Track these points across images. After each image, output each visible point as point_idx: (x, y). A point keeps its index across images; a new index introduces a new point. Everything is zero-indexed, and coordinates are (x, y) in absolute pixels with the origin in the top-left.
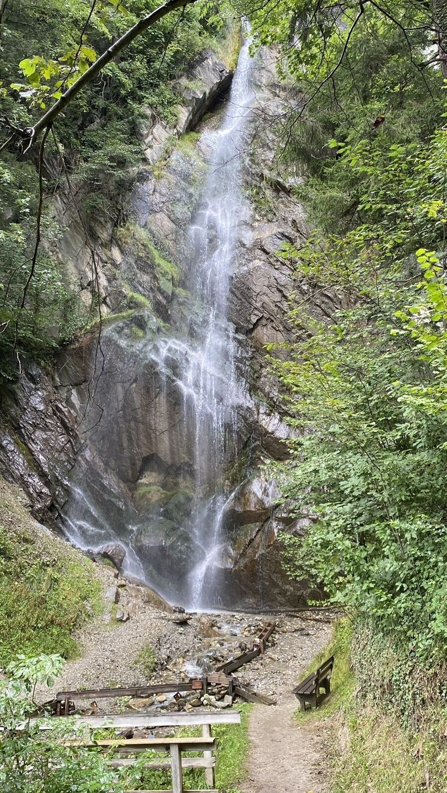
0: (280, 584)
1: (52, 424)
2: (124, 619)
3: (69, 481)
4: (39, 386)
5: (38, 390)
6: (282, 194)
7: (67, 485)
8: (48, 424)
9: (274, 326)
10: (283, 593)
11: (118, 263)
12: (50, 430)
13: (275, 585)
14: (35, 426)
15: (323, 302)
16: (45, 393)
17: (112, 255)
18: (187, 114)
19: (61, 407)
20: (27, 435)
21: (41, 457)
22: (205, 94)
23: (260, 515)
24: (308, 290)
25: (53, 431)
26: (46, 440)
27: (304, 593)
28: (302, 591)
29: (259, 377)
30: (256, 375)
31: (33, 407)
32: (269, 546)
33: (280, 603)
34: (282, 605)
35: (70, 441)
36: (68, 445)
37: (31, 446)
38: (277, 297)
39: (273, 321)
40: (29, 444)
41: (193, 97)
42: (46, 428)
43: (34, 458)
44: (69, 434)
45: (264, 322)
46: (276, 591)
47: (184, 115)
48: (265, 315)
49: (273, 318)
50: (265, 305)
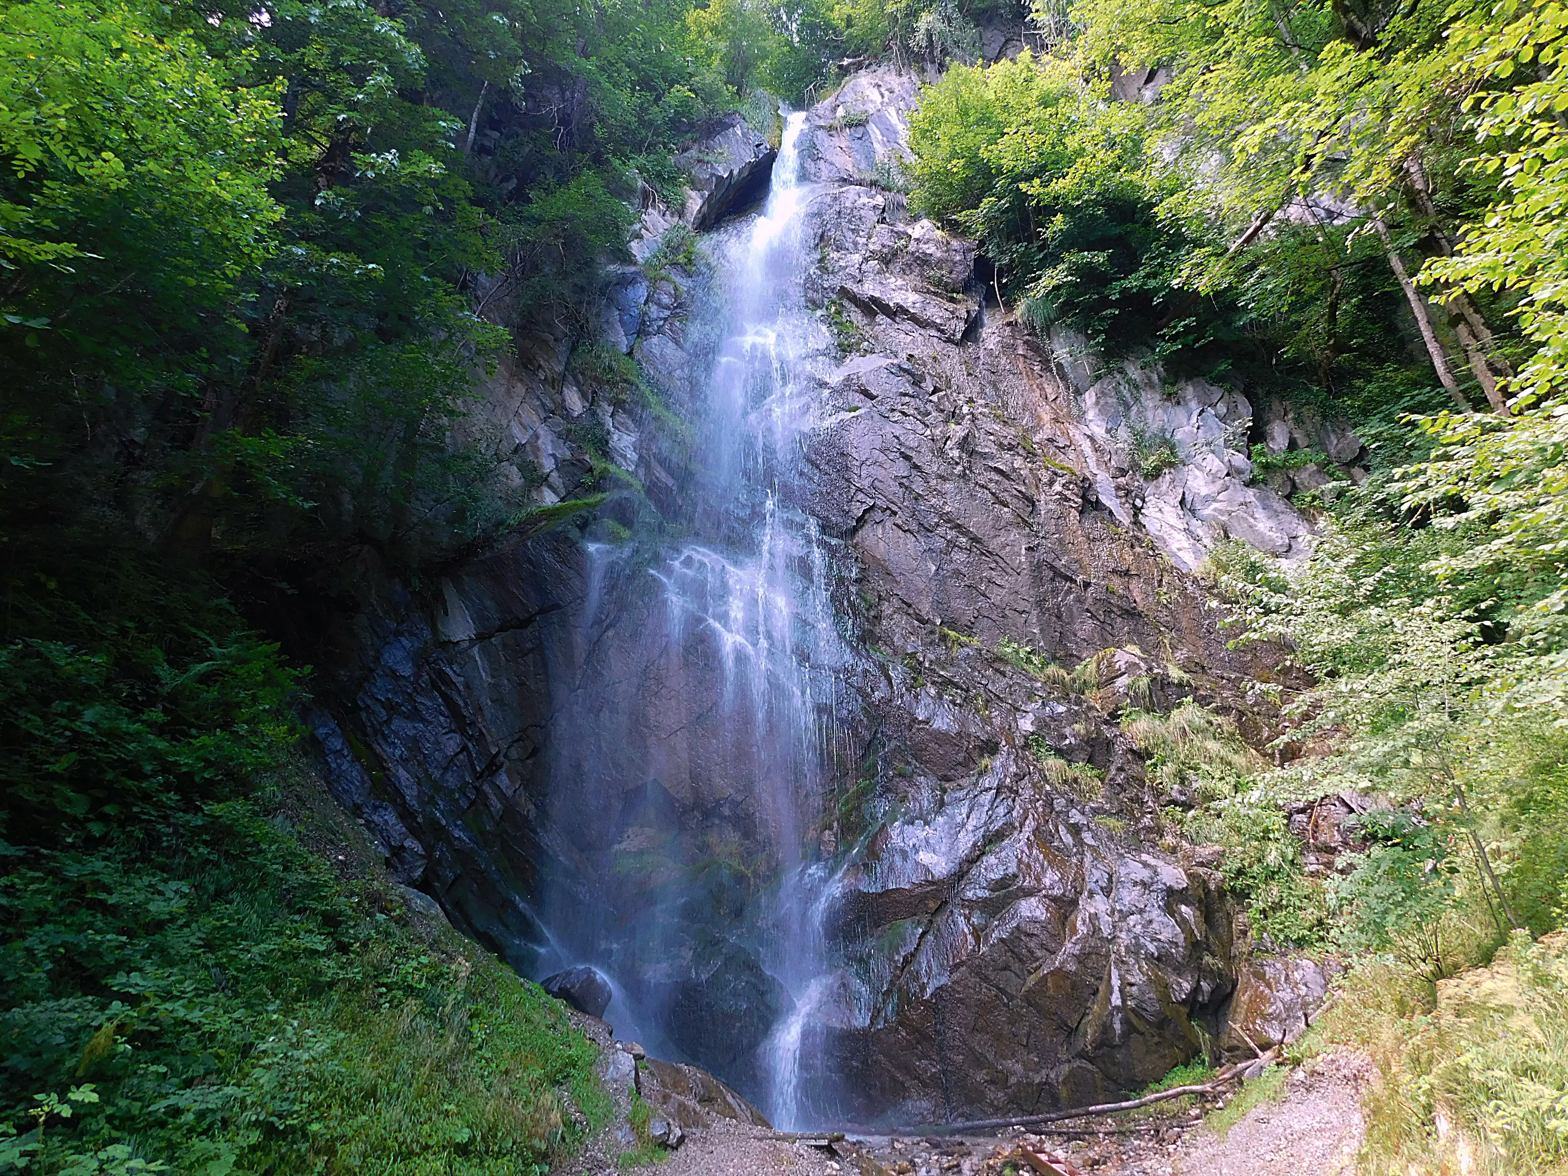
0: (991, 1057)
1: (428, 708)
2: (673, 1140)
3: (463, 830)
4: (404, 627)
5: (402, 635)
6: (880, 318)
7: (459, 839)
8: (421, 707)
9: (900, 522)
10: (999, 1080)
11: (576, 414)
12: (423, 720)
13: (979, 1062)
14: (392, 708)
15: (991, 480)
16: (416, 644)
17: (564, 400)
18: (700, 202)
19: (451, 673)
20: (373, 726)
21: (402, 772)
22: (731, 172)
23: (923, 898)
24: (960, 457)
25: (431, 723)
26: (415, 740)
27: (1052, 1076)
28: (1044, 1072)
29: (878, 618)
30: (872, 613)
31: (390, 668)
32: (957, 966)
33: (991, 1105)
34: (997, 1110)
35: (465, 748)
36: (461, 757)
37: (379, 750)
38: (901, 468)
39: (895, 513)
40: (375, 746)
41: (712, 175)
42: (415, 715)
43: (387, 776)
44: (463, 733)
45: (878, 515)
46: (981, 1076)
47: (695, 203)
48: (878, 502)
49: (895, 508)
50: (876, 483)
